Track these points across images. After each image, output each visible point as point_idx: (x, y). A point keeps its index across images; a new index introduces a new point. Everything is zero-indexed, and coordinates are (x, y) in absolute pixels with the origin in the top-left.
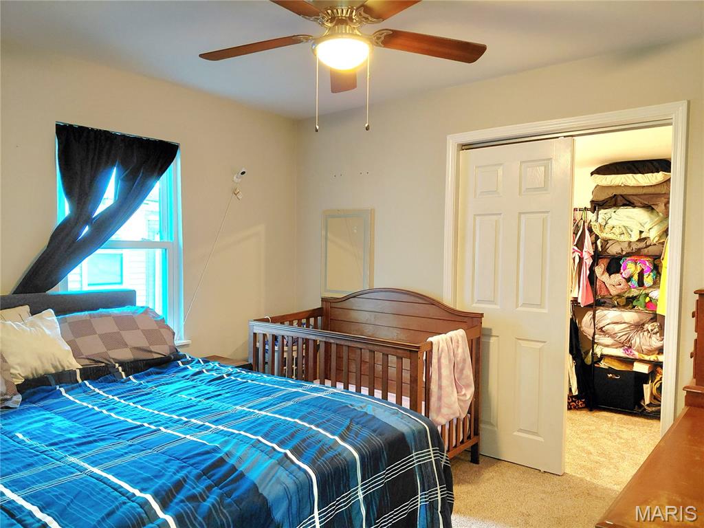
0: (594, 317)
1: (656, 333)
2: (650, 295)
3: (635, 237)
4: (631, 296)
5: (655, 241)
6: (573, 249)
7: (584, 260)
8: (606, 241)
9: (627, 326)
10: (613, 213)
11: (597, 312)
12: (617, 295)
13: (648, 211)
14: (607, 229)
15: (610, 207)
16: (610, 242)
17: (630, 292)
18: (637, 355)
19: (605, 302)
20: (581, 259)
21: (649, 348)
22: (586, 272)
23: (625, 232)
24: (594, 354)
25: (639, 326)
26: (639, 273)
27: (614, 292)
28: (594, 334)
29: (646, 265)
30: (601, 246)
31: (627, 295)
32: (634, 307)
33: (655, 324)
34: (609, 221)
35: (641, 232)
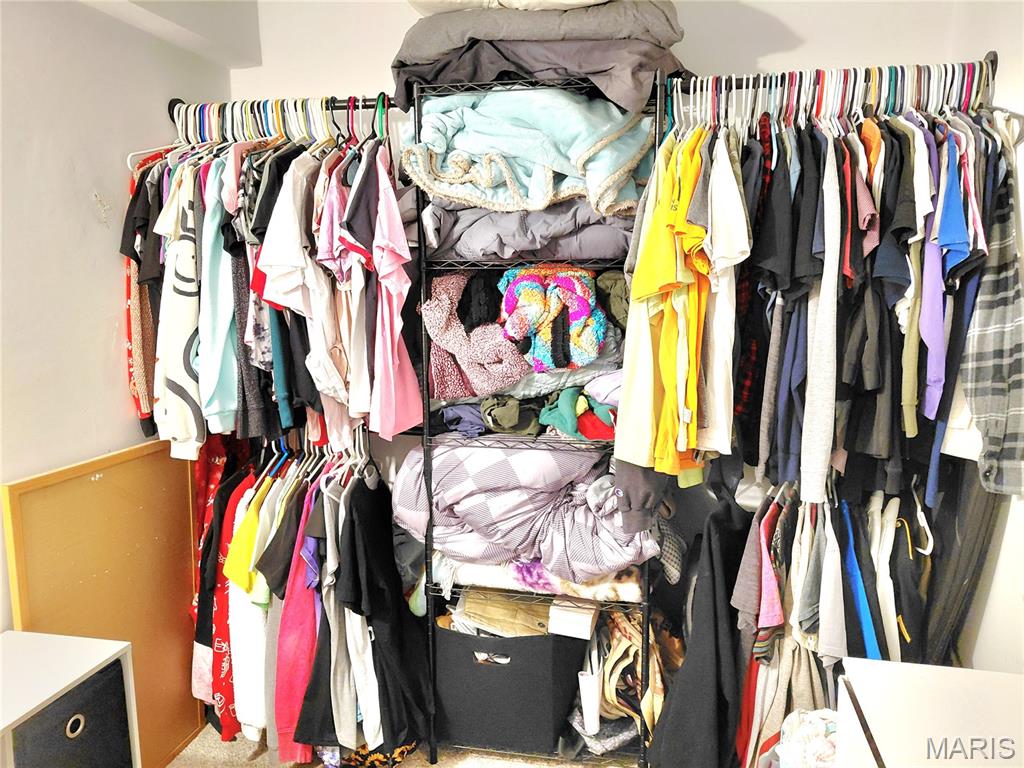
0: (427, 472)
1: (612, 514)
2: (587, 390)
3: (540, 196)
4: (533, 394)
5: (603, 207)
6: (342, 239)
7: (384, 283)
8: (451, 213)
9: (525, 497)
10: (468, 112)
11: (436, 452)
12: (495, 396)
13: (578, 102)
14: (452, 170)
15: (457, 87)
16: (465, 217)
17: (528, 384)
18: (558, 585)
19: (458, 420)
20: (370, 275)
21: (593, 568)
22: (390, 322)
23: (507, 176)
24: (433, 589)
25: (562, 493)
26: (554, 321)
27: (482, 384)
28: (431, 525)
29: (573, 291)
30: (438, 230)
31: (520, 392)
32: (543, 429)
33: (605, 481)
34: (458, 141)
35: (559, 178)
